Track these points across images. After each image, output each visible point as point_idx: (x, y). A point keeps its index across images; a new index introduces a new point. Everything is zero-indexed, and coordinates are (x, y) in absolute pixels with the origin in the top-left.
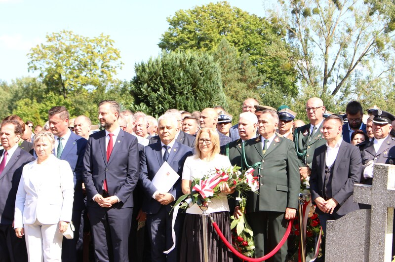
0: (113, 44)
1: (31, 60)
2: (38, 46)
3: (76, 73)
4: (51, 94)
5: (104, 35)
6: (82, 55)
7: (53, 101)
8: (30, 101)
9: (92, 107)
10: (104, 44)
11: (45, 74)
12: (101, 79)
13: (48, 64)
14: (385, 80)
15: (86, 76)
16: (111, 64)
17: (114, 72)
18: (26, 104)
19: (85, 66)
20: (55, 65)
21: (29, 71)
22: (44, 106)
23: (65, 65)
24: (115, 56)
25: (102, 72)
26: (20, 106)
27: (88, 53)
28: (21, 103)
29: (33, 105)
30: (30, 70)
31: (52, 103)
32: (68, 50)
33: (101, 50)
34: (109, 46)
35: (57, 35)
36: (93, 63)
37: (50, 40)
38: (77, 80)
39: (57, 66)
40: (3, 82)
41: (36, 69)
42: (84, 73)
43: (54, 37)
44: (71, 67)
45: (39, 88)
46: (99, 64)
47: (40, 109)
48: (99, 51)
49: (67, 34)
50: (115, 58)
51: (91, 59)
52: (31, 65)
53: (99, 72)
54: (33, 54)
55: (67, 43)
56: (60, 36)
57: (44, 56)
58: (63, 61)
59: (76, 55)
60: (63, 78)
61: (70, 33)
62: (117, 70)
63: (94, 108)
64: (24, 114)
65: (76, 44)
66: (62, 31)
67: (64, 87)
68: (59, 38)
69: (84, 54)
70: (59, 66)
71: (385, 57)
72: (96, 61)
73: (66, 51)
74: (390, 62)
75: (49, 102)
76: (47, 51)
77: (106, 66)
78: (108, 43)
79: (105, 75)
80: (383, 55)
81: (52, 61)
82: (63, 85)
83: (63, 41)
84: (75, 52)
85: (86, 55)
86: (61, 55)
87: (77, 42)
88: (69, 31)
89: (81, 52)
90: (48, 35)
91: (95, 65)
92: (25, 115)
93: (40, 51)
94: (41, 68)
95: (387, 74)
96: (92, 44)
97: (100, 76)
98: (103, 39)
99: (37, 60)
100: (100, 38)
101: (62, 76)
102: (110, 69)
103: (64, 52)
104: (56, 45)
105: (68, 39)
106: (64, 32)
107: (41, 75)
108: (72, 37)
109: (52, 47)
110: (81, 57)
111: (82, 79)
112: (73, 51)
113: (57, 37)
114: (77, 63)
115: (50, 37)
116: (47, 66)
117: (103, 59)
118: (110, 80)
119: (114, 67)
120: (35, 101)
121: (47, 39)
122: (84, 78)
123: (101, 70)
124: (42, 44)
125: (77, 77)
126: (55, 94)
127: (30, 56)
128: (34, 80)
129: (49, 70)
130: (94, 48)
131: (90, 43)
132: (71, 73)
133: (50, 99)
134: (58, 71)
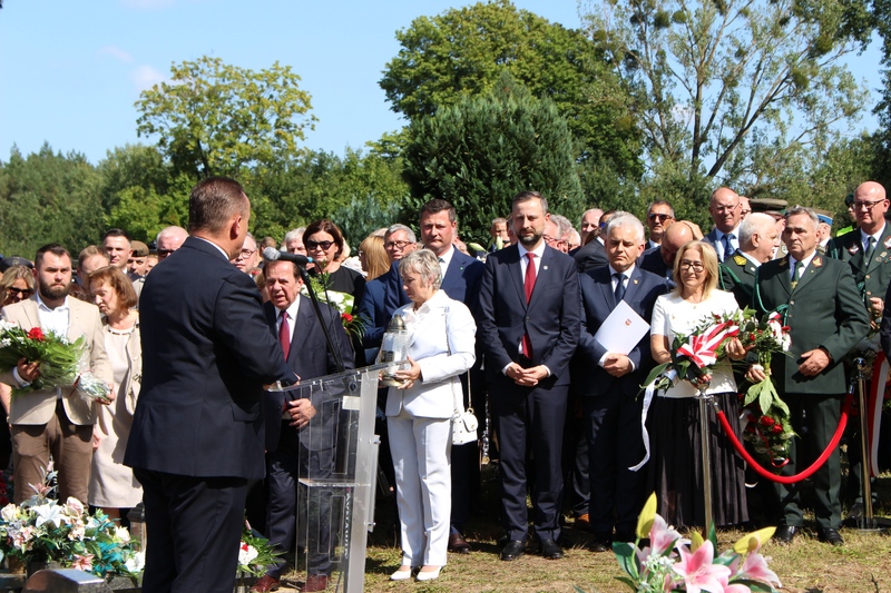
0: (298, 82)
1: (142, 114)
2: (156, 87)
3: (228, 137)
4: (183, 177)
5: (280, 65)
6: (239, 103)
7: (188, 190)
8: (143, 192)
9: (261, 202)
10: (280, 82)
11: (171, 139)
12: (275, 149)
13: (176, 120)
14: (808, 146)
15: (246, 143)
16: (295, 119)
17: (300, 135)
18: (135, 197)
19: (246, 125)
20: (188, 122)
21: (139, 135)
22: (170, 199)
23: (208, 124)
24: (301, 105)
25: (278, 135)
26: (125, 201)
27: (251, 98)
28: (127, 194)
29: (148, 198)
30: (142, 134)
31: (185, 194)
32: (212, 94)
33: (275, 94)
34: (291, 86)
35: (192, 67)
36: (261, 118)
37: (179, 76)
38: (230, 150)
39: (193, 124)
40: (78, 156)
41: (152, 131)
42: (244, 138)
43: (186, 71)
44: (220, 126)
45: (160, 166)
46: (272, 121)
47: (163, 206)
48: (271, 97)
49: (211, 63)
50: (302, 109)
51: (256, 112)
52: (144, 123)
53: (271, 135)
54: (147, 102)
55: (212, 82)
56: (198, 69)
57: (167, 108)
58: (203, 117)
59: (227, 103)
60: (205, 147)
61: (216, 62)
62: (307, 131)
63: (264, 204)
64: (132, 215)
65: (227, 82)
66: (202, 58)
67: (206, 165)
68: (195, 72)
69: (243, 103)
70: (197, 124)
71: (809, 103)
72: (266, 115)
73: (209, 96)
74: (818, 112)
75: (179, 192)
76: (173, 96)
77: (285, 124)
78: (289, 81)
79: (283, 142)
80: (806, 100)
81: (182, 116)
82: (205, 161)
83: (204, 78)
84: (225, 99)
85: (246, 104)
86: (201, 104)
87: (228, 79)
88: (214, 57)
89: (237, 98)
90: (176, 66)
91: (264, 122)
92: (135, 218)
93: (159, 96)
94: (162, 128)
95: (813, 136)
96: (258, 84)
97: (273, 144)
98: (280, 72)
99: (153, 114)
100: (272, 72)
101: (202, 145)
102: (292, 129)
103: (206, 99)
104: (191, 84)
105: (212, 73)
106: (205, 61)
107: (162, 142)
108: (221, 70)
109: (182, 88)
110: (238, 108)
111: (240, 149)
112: (222, 95)
113: (192, 70)
114: (229, 118)
115: (179, 69)
116: (173, 125)
117: (280, 111)
118: (294, 150)
119: (299, 126)
120: (152, 190)
121: (173, 75)
122: (243, 146)
123: (274, 131)
124: (164, 84)
125: (231, 145)
126: (190, 178)
127: (140, 106)
128: (150, 151)
129: (177, 133)
130: (262, 91)
131: (254, 80)
132: (219, 138)
133: (181, 188)
134: (195, 135)
